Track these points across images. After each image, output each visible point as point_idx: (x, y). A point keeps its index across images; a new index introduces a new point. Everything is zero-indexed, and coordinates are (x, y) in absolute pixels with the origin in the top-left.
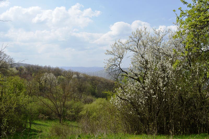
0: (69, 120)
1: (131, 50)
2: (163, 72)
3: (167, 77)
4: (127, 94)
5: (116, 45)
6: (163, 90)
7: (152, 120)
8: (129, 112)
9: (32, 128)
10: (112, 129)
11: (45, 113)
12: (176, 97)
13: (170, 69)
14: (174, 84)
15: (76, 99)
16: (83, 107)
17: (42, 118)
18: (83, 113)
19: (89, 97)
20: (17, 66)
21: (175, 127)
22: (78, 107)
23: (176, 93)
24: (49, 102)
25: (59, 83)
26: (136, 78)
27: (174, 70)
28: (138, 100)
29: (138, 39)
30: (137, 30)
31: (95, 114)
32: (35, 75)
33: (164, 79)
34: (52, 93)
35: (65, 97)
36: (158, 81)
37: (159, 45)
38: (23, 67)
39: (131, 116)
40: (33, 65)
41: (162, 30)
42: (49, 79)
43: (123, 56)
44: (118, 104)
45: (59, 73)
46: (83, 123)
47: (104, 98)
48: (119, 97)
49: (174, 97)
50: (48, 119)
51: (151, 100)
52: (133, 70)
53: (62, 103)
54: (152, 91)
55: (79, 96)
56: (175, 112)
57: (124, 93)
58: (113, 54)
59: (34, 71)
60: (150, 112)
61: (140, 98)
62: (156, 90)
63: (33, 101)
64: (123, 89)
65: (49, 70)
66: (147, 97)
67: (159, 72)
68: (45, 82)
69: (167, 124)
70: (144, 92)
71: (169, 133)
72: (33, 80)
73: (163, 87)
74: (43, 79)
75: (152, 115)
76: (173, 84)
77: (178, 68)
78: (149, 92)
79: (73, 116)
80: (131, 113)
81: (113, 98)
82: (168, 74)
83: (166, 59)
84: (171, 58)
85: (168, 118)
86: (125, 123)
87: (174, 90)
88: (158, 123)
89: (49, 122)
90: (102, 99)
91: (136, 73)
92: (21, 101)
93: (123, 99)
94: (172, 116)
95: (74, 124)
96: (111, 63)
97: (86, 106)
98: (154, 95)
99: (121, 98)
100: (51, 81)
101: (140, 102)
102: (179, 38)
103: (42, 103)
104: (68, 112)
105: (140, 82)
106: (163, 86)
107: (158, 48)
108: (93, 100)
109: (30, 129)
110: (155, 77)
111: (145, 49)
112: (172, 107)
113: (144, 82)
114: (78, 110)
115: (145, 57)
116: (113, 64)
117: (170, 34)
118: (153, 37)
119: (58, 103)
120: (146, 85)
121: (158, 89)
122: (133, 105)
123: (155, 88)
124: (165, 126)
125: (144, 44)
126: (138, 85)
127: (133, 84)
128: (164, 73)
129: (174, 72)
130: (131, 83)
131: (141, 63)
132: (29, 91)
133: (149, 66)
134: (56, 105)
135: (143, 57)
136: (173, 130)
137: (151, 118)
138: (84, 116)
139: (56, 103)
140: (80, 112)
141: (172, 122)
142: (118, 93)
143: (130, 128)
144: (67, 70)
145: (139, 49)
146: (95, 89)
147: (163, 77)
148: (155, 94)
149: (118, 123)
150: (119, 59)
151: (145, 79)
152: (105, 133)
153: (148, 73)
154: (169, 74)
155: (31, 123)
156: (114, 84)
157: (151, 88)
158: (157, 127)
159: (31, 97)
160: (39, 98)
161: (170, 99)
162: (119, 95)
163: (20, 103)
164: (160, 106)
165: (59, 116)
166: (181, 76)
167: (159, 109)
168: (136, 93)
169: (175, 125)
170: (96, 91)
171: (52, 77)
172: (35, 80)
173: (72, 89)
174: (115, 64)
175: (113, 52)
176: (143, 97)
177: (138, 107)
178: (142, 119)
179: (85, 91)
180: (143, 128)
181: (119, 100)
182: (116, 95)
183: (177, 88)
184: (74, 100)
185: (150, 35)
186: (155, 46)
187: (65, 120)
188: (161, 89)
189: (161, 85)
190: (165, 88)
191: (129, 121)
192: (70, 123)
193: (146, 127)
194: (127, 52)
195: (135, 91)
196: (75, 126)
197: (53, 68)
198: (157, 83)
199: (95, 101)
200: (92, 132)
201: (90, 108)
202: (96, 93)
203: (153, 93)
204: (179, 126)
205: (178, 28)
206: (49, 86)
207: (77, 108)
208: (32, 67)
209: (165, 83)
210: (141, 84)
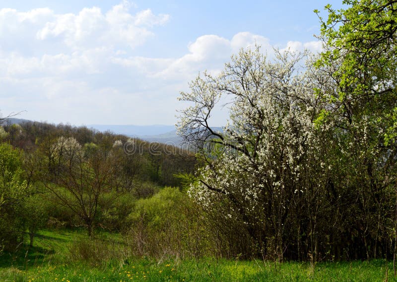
0: (106, 230)
1: (230, 91)
2: (295, 136)
3: (303, 145)
4: (221, 180)
5: (199, 80)
6: (294, 172)
7: (273, 232)
8: (226, 215)
9: (34, 245)
10: (192, 249)
11: (60, 216)
12: (321, 186)
13: (310, 129)
14: (317, 158)
15: (120, 189)
16: (134, 205)
17: (55, 226)
18: (135, 216)
19: (147, 185)
20: (5, 124)
21: (319, 245)
22: (124, 204)
23: (321, 177)
24: (69, 195)
25: (88, 157)
26: (240, 146)
27: (316, 131)
28: (244, 191)
29: (242, 69)
30: (242, 51)
31: (158, 218)
32: (40, 141)
33: (297, 148)
34: (73, 177)
35: (98, 185)
36: (284, 152)
37: (286, 81)
38: (17, 125)
39: (229, 222)
40: (37, 122)
41: (292, 51)
42: (67, 149)
43: (212, 102)
44: (204, 198)
45: (87, 136)
46: (135, 236)
47: (176, 187)
48: (206, 185)
49: (317, 186)
50: (67, 227)
51: (271, 191)
52: (235, 131)
53: (93, 197)
54: (271, 173)
55: (127, 182)
56: (319, 217)
57: (215, 177)
58: (194, 99)
59: (38, 133)
60: (268, 215)
61: (247, 187)
62: (281, 171)
63: (38, 192)
64: (214, 169)
65: (68, 131)
66: (262, 186)
67: (286, 135)
68: (61, 154)
69: (304, 239)
70: (257, 175)
71: (306, 256)
72: (38, 150)
73: (295, 166)
74: (56, 148)
75: (271, 220)
76: (315, 159)
77: (325, 127)
78: (265, 175)
79: (114, 222)
80: (230, 216)
81: (194, 188)
82: (304, 139)
83: (300, 109)
84: (312, 106)
85: (304, 228)
86: (219, 237)
87: (317, 170)
88: (284, 238)
89: (68, 234)
90: (173, 189)
91: (240, 136)
92: (13, 192)
93: (214, 189)
94: (313, 224)
95: (117, 238)
96: (190, 118)
97: (141, 202)
98: (276, 181)
99: (210, 188)
100: (72, 153)
101: (248, 196)
102: (326, 66)
103: (55, 196)
104: (106, 213)
105: (247, 154)
106: (294, 162)
107: (285, 86)
108: (153, 190)
109: (31, 246)
110: (279, 144)
111: (257, 88)
112: (313, 205)
113: (255, 155)
114: (125, 211)
115: (258, 105)
116: (194, 118)
117: (309, 57)
118: (274, 64)
119: (84, 196)
120: (260, 161)
121: (285, 168)
122: (235, 202)
123: (278, 167)
124: (300, 244)
125: (255, 79)
126: (245, 160)
127: (234, 158)
128: (297, 137)
129: (316, 134)
130: (231, 157)
131: (250, 118)
132: (29, 173)
133: (266, 123)
134: (81, 200)
135: (253, 106)
136: (315, 252)
137: (271, 228)
138: (137, 221)
139: (81, 196)
140: (128, 214)
141: (312, 235)
142: (204, 177)
143: (228, 248)
144: (102, 130)
145: (245, 88)
146: (158, 169)
147: (294, 144)
148: (278, 179)
149: (204, 237)
150: (206, 108)
151: (259, 149)
152: (177, 257)
153: (264, 137)
154: (306, 139)
155: (32, 236)
156: (196, 158)
157: (270, 167)
158: (283, 245)
159: (33, 184)
160: (49, 185)
161: (310, 189)
162: (206, 181)
163: (12, 196)
164: (289, 203)
165: (88, 221)
166: (332, 142)
167: (287, 210)
168: (241, 176)
169: (319, 242)
170: (160, 172)
171: (73, 146)
172: (40, 150)
173: (111, 169)
174: (197, 118)
175: (193, 95)
176: (254, 184)
177: (245, 206)
178: (252, 229)
179: (139, 173)
180: (254, 246)
181: (205, 192)
182: (200, 181)
183: (324, 166)
184: (117, 190)
185: (267, 60)
186: (278, 83)
187: (98, 229)
188: (290, 169)
189: (291, 160)
190: (298, 166)
191: (225, 233)
192: (109, 236)
193: (260, 246)
194: (221, 94)
195: (238, 172)
196: (118, 242)
197: (75, 127)
198: (282, 157)
199: (158, 193)
200: (151, 255)
201: (149, 206)
202: (160, 177)
203: (275, 176)
204: (328, 243)
205: (325, 45)
206: (67, 163)
207: (122, 207)
208: (34, 125)
209: (298, 157)
210: (250, 159)
